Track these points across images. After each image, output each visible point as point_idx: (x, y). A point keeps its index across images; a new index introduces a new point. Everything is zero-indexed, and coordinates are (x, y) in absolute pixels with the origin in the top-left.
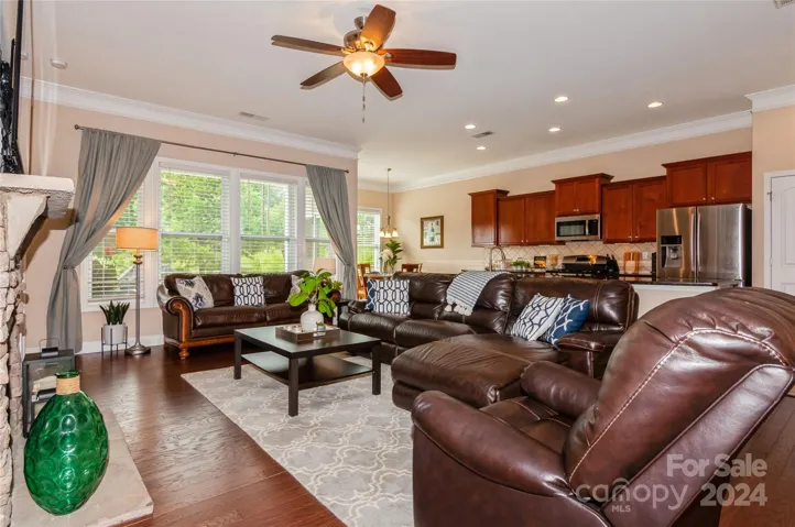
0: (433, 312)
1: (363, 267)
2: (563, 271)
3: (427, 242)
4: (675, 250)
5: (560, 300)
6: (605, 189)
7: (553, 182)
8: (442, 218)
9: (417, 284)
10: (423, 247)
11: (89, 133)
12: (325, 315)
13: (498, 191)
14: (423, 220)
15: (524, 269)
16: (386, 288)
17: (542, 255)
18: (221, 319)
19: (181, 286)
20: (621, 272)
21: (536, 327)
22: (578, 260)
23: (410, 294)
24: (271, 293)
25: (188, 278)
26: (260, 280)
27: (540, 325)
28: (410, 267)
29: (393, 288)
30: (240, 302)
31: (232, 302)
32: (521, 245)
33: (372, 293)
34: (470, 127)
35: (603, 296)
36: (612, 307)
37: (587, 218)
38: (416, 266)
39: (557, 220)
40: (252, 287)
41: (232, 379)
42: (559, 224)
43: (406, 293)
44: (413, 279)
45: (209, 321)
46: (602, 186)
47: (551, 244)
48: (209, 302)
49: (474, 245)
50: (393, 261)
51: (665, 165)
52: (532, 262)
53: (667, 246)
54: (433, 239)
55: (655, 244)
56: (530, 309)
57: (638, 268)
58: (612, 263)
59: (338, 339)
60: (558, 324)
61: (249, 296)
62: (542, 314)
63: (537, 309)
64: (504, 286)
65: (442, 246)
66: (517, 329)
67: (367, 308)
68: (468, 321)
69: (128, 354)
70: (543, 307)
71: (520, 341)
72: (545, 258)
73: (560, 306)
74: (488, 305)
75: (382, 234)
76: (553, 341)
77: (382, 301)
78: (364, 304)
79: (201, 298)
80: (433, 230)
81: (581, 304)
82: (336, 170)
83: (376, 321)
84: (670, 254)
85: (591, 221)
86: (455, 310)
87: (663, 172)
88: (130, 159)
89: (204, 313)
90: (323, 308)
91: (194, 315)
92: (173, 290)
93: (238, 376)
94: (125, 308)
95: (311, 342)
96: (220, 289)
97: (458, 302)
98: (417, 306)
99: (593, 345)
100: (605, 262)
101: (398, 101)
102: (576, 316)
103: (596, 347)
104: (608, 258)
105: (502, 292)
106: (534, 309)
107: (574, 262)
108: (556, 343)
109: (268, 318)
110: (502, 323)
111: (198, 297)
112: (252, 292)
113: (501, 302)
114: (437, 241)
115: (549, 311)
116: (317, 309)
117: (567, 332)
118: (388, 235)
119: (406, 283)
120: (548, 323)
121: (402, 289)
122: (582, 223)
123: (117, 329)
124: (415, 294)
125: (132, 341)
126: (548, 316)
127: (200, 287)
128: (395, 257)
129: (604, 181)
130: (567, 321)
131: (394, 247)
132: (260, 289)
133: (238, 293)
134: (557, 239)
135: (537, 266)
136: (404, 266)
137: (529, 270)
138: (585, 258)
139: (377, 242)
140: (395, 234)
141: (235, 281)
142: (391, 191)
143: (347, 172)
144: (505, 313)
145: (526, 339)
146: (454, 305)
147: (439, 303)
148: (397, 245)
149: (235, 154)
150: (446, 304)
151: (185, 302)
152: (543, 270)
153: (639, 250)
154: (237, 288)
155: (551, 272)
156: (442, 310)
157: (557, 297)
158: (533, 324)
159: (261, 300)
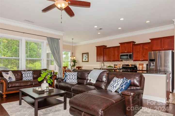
0: (84, 82)
1: (65, 67)
2: (122, 69)
3: (84, 60)
4: (153, 63)
5: (122, 79)
6: (134, 46)
7: (119, 43)
8: (88, 53)
9: (80, 73)
10: (83, 62)
12: (49, 84)
13: (104, 46)
14: (83, 54)
15: (111, 68)
16: (70, 75)
17: (116, 64)
18: (17, 85)
19: (4, 74)
20: (138, 69)
21: (115, 88)
22: (126, 66)
23: (77, 76)
24: (35, 76)
25: (7, 72)
26: (31, 72)
27: (116, 87)
28: (79, 68)
29: (72, 75)
30: (24, 79)
31: (22, 79)
32: (110, 61)
33: (66, 76)
34: (96, 27)
35: (134, 78)
36: (137, 81)
37: (129, 54)
38: (80, 67)
39: (121, 54)
40: (28, 74)
41: (19, 105)
42: (121, 55)
43: (76, 76)
44: (78, 72)
45: (13, 85)
46: (133, 45)
47: (119, 61)
48: (14, 79)
49: (97, 61)
50: (74, 65)
51: (150, 39)
52: (113, 66)
53: (151, 62)
54: (85, 59)
55: (147, 61)
56: (113, 82)
57: (143, 68)
58: (136, 67)
59: (53, 92)
60: (121, 87)
61: (28, 77)
62: (116, 83)
63: (115, 82)
64: (105, 74)
65: (88, 61)
66: (109, 88)
67: (64, 81)
68: (94, 85)
70: (117, 82)
71: (110, 92)
72: (117, 65)
73: (122, 81)
74: (100, 80)
75: (71, 58)
76: (120, 92)
77: (69, 79)
78: (63, 79)
79: (11, 78)
80: (86, 57)
81: (128, 81)
82: (56, 39)
83: (66, 85)
84: (152, 64)
85: (130, 55)
86: (91, 81)
87: (150, 41)
89: (11, 83)
90: (49, 82)
91: (8, 83)
95: (44, 93)
96: (18, 75)
97: (91, 79)
98: (80, 80)
99: (132, 94)
100: (133, 66)
101: (73, 17)
102: (127, 84)
103: (133, 95)
104: (134, 65)
105: (104, 76)
106: (114, 82)
107: (125, 66)
108: (121, 93)
109: (33, 84)
110: (105, 86)
112: (29, 76)
113: (104, 79)
114: (87, 60)
115: (119, 83)
116: (47, 82)
117: (124, 89)
118: (72, 58)
119: (76, 73)
120: (118, 86)
121: (75, 75)
122: (127, 55)
124: (79, 77)
126: (118, 84)
127: (11, 74)
128: (75, 65)
129: (133, 43)
130: (124, 86)
131: (74, 61)
132: (31, 75)
133: (24, 76)
134: (121, 60)
135: (115, 67)
136: (77, 67)
137: (113, 68)
138: (128, 65)
139: (70, 60)
140: (74, 58)
142: (74, 45)
143: (60, 39)
144: (106, 82)
145: (112, 92)
146: (90, 80)
147: (86, 79)
148: (75, 61)
149: (24, 33)
150: (88, 80)
151: (5, 80)
152: (117, 69)
153: (143, 63)
154: (24, 75)
155: (119, 69)
156: (87, 81)
157: (121, 78)
158: (114, 87)
159: (32, 78)
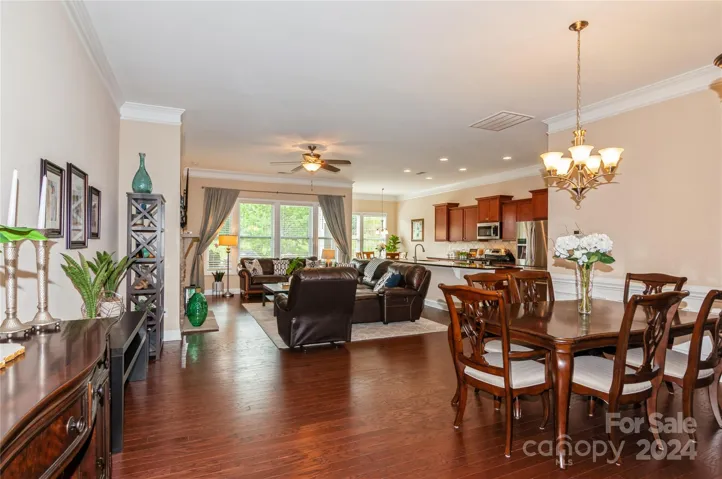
3: (415, 238)
7: (477, 199)
8: (423, 220)
10: (412, 240)
11: (208, 190)
14: (413, 221)
17: (475, 248)
19: (247, 264)
22: (493, 252)
25: (250, 260)
26: (288, 262)
28: (392, 255)
30: (276, 273)
31: (273, 273)
32: (462, 240)
34: (407, 171)
37: (492, 224)
39: (479, 225)
40: (283, 265)
42: (479, 228)
45: (258, 280)
46: (502, 203)
47: (475, 240)
48: (260, 272)
49: (436, 240)
51: (531, 192)
54: (418, 235)
58: (509, 255)
61: (281, 270)
65: (423, 240)
69: (224, 296)
79: (256, 270)
80: (418, 229)
82: (337, 196)
85: (494, 227)
88: (226, 199)
89: (257, 277)
91: (252, 279)
92: (244, 266)
93: (264, 305)
94: (223, 274)
96: (266, 266)
100: (505, 254)
107: (490, 253)
111: (254, 270)
112: (283, 268)
114: (420, 237)
122: (490, 227)
123: (219, 283)
125: (225, 290)
127: (256, 265)
129: (503, 200)
132: (287, 266)
133: (275, 268)
134: (478, 238)
135: (470, 256)
138: (497, 251)
139: (383, 236)
141: (275, 262)
142: (396, 201)
143: (344, 197)
148: (397, 239)
151: (248, 272)
154: (275, 266)
